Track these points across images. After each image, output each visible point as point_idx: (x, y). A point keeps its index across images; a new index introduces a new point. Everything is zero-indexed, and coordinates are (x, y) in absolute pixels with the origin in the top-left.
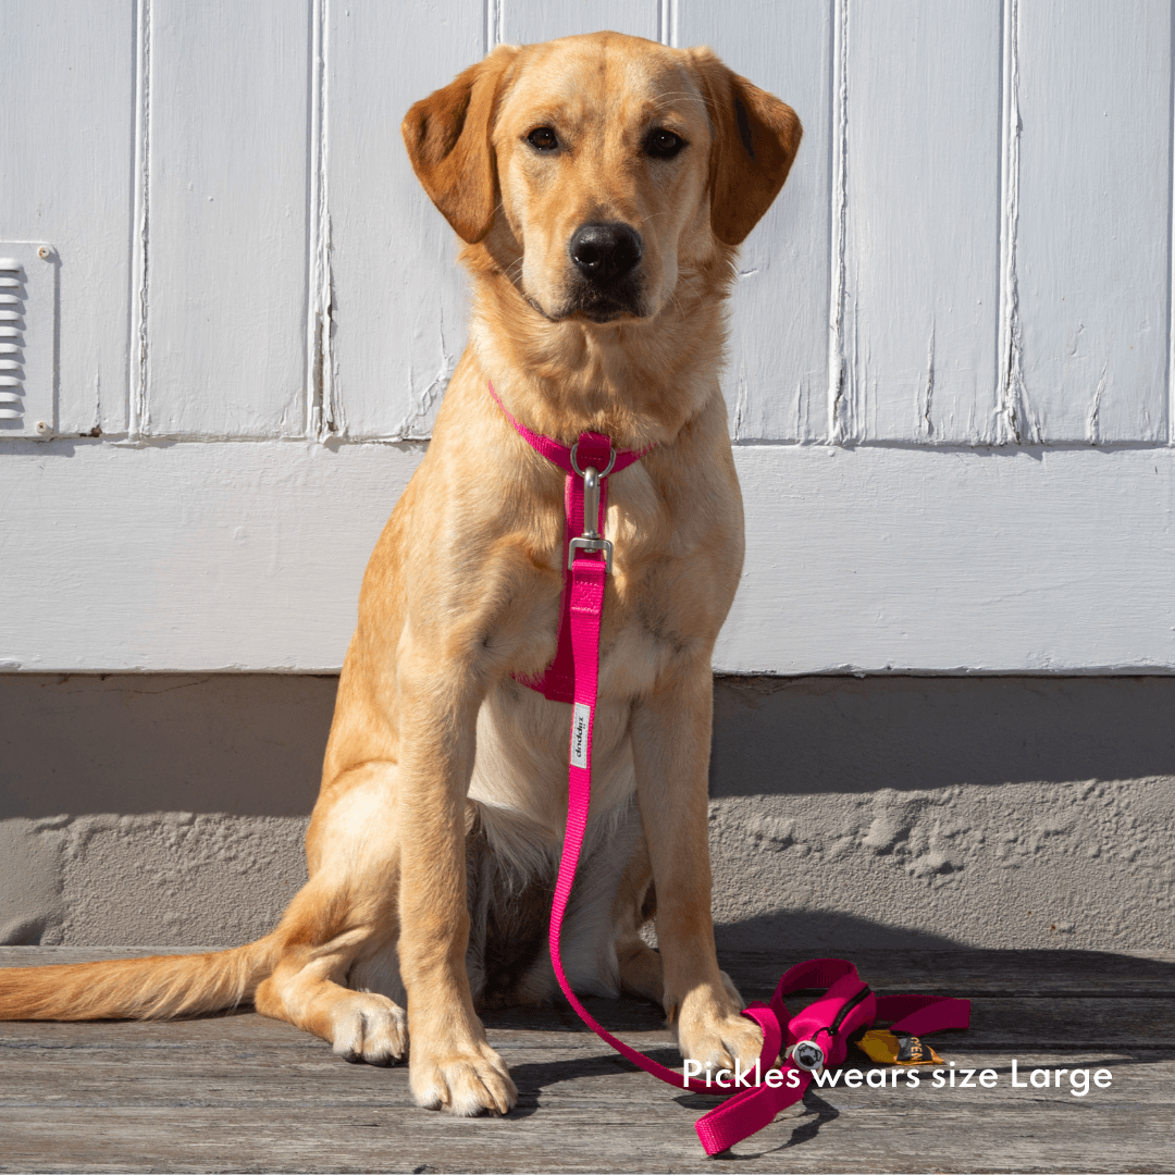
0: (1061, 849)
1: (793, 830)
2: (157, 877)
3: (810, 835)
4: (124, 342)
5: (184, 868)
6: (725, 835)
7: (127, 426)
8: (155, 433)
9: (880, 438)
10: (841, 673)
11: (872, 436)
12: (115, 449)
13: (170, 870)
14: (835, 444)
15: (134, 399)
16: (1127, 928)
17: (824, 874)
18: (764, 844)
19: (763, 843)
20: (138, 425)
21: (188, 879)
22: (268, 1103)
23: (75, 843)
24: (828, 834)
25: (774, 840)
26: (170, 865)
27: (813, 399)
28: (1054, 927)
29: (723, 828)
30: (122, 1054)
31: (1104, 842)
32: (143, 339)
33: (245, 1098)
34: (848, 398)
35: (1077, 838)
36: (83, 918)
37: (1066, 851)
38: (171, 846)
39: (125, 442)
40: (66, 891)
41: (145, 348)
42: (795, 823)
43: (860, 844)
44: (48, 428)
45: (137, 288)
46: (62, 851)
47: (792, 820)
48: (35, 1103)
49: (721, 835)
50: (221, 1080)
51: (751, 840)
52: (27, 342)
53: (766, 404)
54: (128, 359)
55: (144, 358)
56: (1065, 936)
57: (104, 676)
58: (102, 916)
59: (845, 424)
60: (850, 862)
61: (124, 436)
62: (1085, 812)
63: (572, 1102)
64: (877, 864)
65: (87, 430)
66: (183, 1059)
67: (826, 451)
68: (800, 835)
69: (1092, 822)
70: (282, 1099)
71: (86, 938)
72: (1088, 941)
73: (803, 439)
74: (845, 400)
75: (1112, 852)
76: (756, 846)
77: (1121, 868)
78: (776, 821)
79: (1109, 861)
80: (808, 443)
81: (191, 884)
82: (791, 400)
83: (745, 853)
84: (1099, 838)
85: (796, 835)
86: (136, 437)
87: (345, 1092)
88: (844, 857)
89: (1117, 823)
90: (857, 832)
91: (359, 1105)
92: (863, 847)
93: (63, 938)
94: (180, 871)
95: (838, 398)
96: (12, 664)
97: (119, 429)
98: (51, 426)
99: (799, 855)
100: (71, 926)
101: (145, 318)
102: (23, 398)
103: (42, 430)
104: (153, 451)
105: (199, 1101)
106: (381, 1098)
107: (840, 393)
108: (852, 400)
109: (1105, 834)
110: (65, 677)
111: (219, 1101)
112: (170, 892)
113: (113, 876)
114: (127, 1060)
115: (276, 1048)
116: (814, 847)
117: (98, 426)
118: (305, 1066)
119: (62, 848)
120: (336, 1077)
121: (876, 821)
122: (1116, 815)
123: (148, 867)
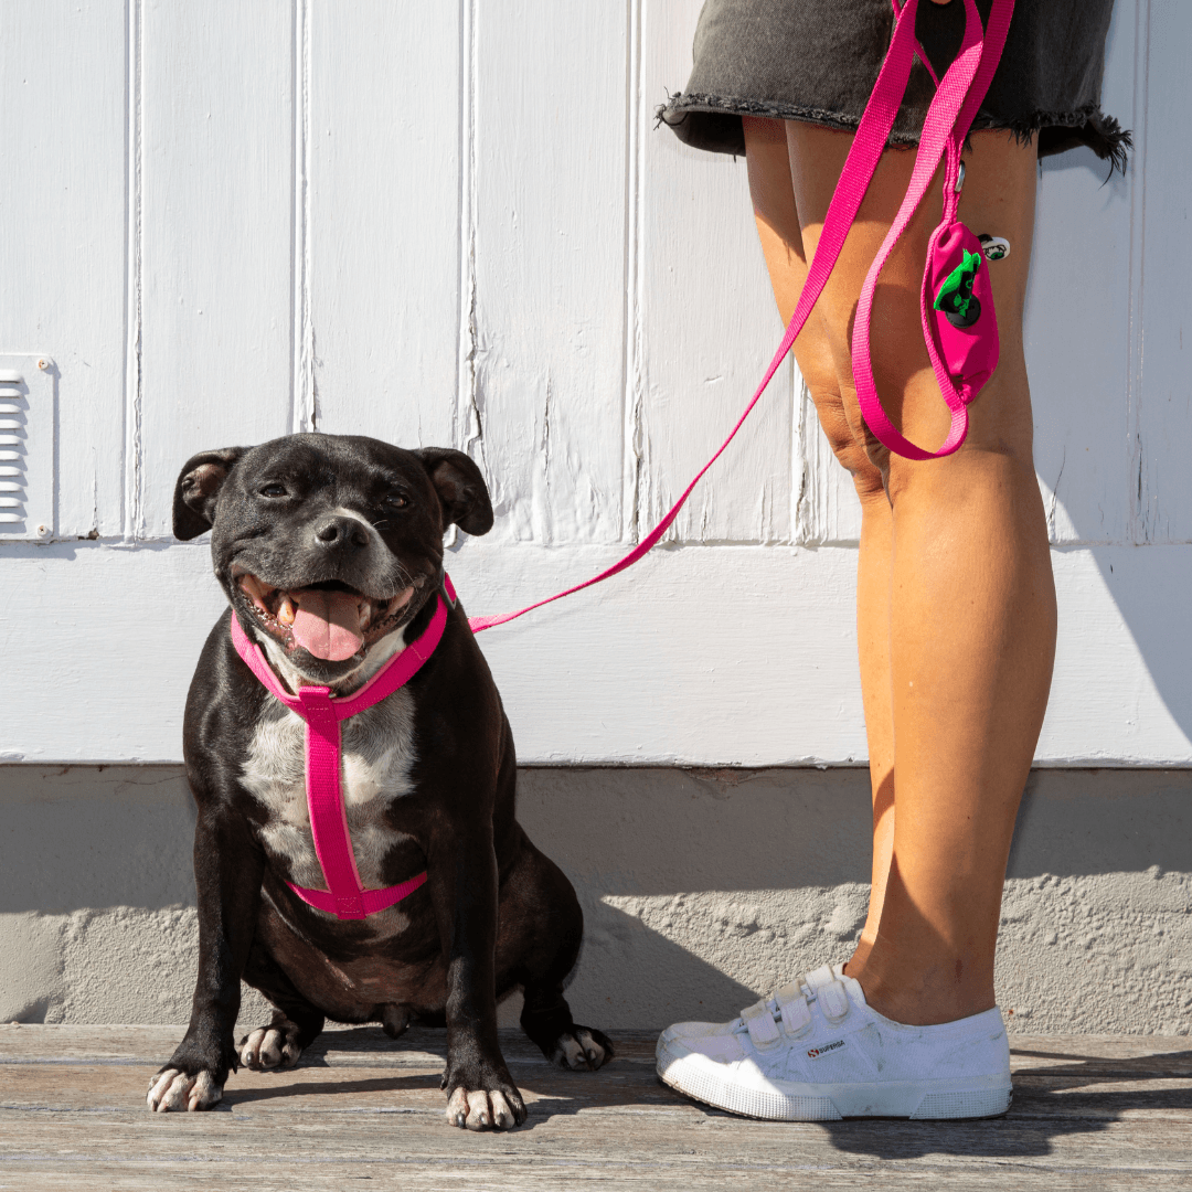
0: (1018, 936)
1: (757, 918)
2: (152, 959)
3: (774, 921)
4: (119, 449)
5: (178, 950)
6: (692, 921)
7: (122, 529)
8: (149, 536)
9: (841, 538)
10: (803, 764)
11: (833, 537)
12: (112, 551)
13: (165, 952)
14: (797, 544)
15: (129, 505)
16: (1084, 1013)
17: (788, 959)
18: (730, 929)
19: (728, 928)
20: (133, 528)
21: (181, 961)
22: (266, 1159)
23: (75, 926)
24: (792, 920)
25: (740, 926)
26: (164, 947)
27: (776, 501)
28: (1011, 1012)
29: (690, 914)
30: (127, 1117)
31: (1061, 930)
32: (137, 446)
33: (245, 1154)
34: (810, 500)
35: (1034, 925)
36: (83, 998)
37: (1023, 938)
38: (166, 929)
39: (121, 544)
40: (67, 971)
41: (139, 455)
42: (759, 910)
43: (822, 930)
44: (48, 531)
45: (131, 397)
46: (62, 934)
47: (757, 907)
48: (48, 1156)
49: (688, 921)
50: (221, 1138)
51: (717, 926)
52: (29, 449)
53: (731, 505)
54: (123, 465)
55: (138, 465)
56: (1023, 1021)
57: (102, 767)
58: (101, 995)
59: (807, 525)
60: (813, 947)
61: (120, 538)
62: (1042, 901)
63: (554, 1160)
64: (839, 950)
65: (85, 533)
66: (184, 1120)
67: (788, 552)
68: (764, 921)
69: (1048, 910)
70: (280, 1155)
71: (85, 1015)
72: (1045, 1026)
73: (766, 540)
74: (807, 503)
75: (1068, 940)
76: (722, 931)
77: (1077, 955)
78: (742, 907)
79: (1066, 948)
80: (771, 543)
81: (184, 965)
82: (755, 503)
83: (711, 939)
84: (1055, 926)
85: (760, 921)
86: (131, 540)
87: (338, 1149)
88: (807, 943)
89: (1073, 911)
90: (819, 919)
91: (352, 1161)
92: (825, 933)
93: (64, 1016)
94: (174, 953)
95: (800, 500)
96: (16, 756)
97: (115, 532)
98: (51, 529)
99: (763, 940)
100: (72, 1004)
101: (138, 426)
102: (25, 504)
103: (43, 533)
104: (147, 553)
105: (202, 1156)
106: (373, 1155)
107: (802, 496)
108: (814, 502)
109: (1062, 922)
110: (66, 768)
111: (221, 1156)
112: (164, 973)
113: (112, 957)
114: (132, 1121)
115: (271, 1112)
116: (778, 933)
117: (95, 530)
118: (301, 1127)
119: (63, 930)
120: (329, 1137)
121: (838, 909)
122: (1072, 904)
123: (143, 949)
